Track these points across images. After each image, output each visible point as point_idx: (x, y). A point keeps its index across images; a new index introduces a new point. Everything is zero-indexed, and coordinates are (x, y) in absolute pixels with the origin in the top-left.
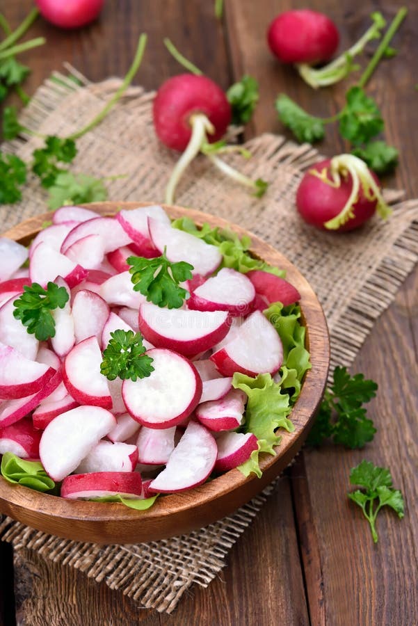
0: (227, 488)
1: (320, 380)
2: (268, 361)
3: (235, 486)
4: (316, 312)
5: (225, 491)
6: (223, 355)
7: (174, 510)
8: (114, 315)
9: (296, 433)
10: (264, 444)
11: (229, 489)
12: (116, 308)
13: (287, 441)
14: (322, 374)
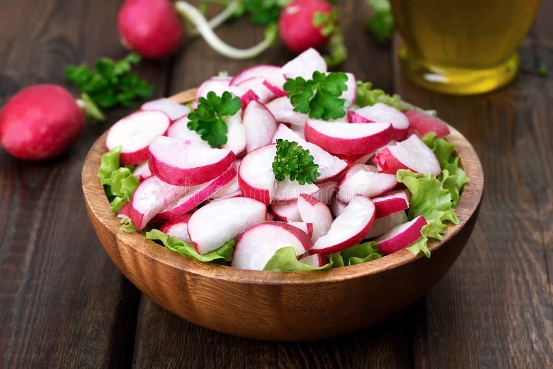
0: (398, 262)
1: (477, 191)
3: (405, 261)
4: (466, 147)
5: (396, 265)
7: (349, 277)
9: (460, 226)
11: (400, 264)
13: (451, 231)
14: (479, 187)
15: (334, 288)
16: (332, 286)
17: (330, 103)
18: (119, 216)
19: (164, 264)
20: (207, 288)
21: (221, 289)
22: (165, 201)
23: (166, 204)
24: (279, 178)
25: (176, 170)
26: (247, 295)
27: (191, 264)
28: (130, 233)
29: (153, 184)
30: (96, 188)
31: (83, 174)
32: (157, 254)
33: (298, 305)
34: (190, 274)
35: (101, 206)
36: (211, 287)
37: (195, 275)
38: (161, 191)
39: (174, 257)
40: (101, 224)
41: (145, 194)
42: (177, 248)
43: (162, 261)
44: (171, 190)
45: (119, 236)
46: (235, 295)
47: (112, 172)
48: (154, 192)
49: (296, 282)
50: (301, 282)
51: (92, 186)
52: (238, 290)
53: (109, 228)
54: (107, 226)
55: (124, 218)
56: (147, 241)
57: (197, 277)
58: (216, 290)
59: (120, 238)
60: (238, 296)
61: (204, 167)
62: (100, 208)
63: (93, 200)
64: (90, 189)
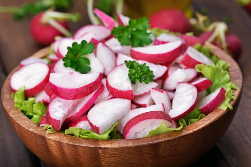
0: (217, 116)
3: (221, 115)
5: (217, 118)
7: (195, 130)
11: (219, 116)
13: (237, 93)
15: (188, 139)
16: (187, 137)
17: (141, 36)
18: (41, 126)
19: (83, 146)
20: (112, 155)
21: (122, 154)
22: (69, 110)
23: (69, 112)
24: (133, 83)
25: (72, 90)
26: (138, 154)
27: (100, 143)
28: (53, 134)
29: (57, 102)
30: (17, 113)
31: (5, 107)
32: (76, 141)
33: (168, 153)
34: (101, 148)
35: (26, 122)
36: (115, 154)
37: (105, 148)
38: (64, 105)
39: (87, 141)
40: (32, 132)
41: (55, 109)
42: (88, 135)
43: (81, 145)
44: (70, 103)
45: (47, 137)
46: (131, 156)
47: (22, 103)
48: (60, 107)
49: (167, 139)
50: (169, 138)
51: (15, 113)
52: (133, 152)
53: (38, 133)
54: (36, 133)
55: (45, 126)
56: (66, 136)
57: (106, 150)
58: (118, 155)
59: (48, 138)
60: (133, 156)
61: (88, 85)
62: (26, 123)
63: (20, 120)
64: (14, 114)
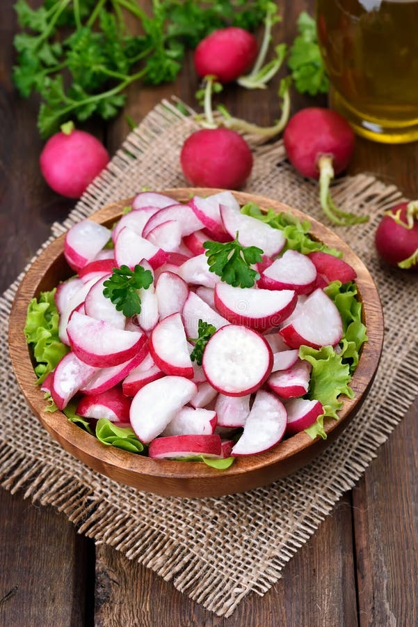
0: (296, 448)
1: (376, 351)
2: (330, 334)
3: (303, 446)
4: (370, 289)
5: (294, 452)
6: (291, 330)
8: (192, 293)
9: (356, 399)
10: (328, 409)
11: (298, 449)
12: (194, 287)
13: (348, 406)
14: (378, 345)
18: (42, 389)
22: (84, 380)
28: (52, 413)
29: (72, 362)
30: (21, 348)
35: (26, 375)
37: (111, 465)
38: (80, 371)
41: (65, 374)
44: (90, 369)
45: (43, 416)
47: (37, 328)
48: (72, 372)
49: (203, 476)
51: (17, 347)
56: (69, 423)
62: (25, 377)
63: (19, 366)
64: (16, 351)
